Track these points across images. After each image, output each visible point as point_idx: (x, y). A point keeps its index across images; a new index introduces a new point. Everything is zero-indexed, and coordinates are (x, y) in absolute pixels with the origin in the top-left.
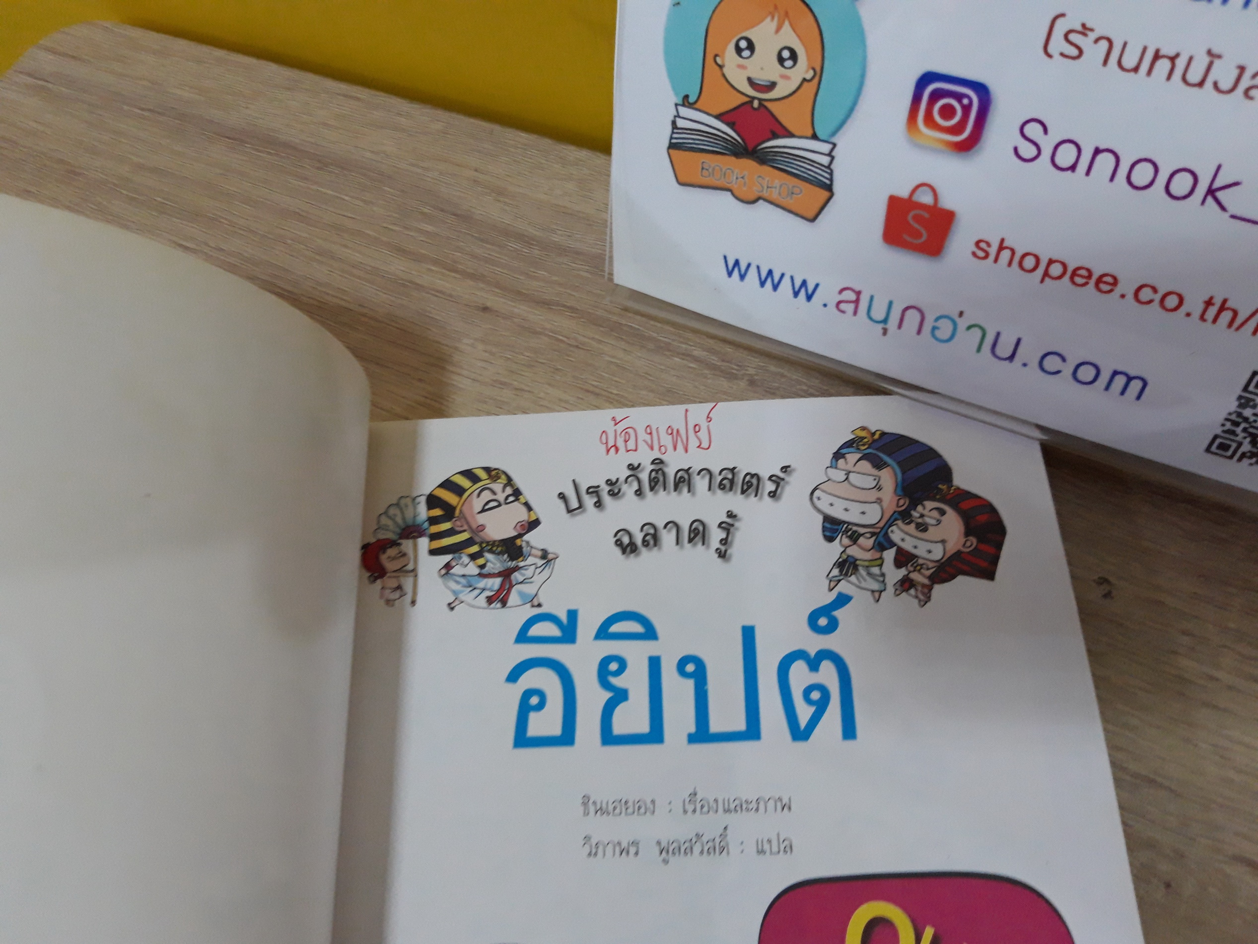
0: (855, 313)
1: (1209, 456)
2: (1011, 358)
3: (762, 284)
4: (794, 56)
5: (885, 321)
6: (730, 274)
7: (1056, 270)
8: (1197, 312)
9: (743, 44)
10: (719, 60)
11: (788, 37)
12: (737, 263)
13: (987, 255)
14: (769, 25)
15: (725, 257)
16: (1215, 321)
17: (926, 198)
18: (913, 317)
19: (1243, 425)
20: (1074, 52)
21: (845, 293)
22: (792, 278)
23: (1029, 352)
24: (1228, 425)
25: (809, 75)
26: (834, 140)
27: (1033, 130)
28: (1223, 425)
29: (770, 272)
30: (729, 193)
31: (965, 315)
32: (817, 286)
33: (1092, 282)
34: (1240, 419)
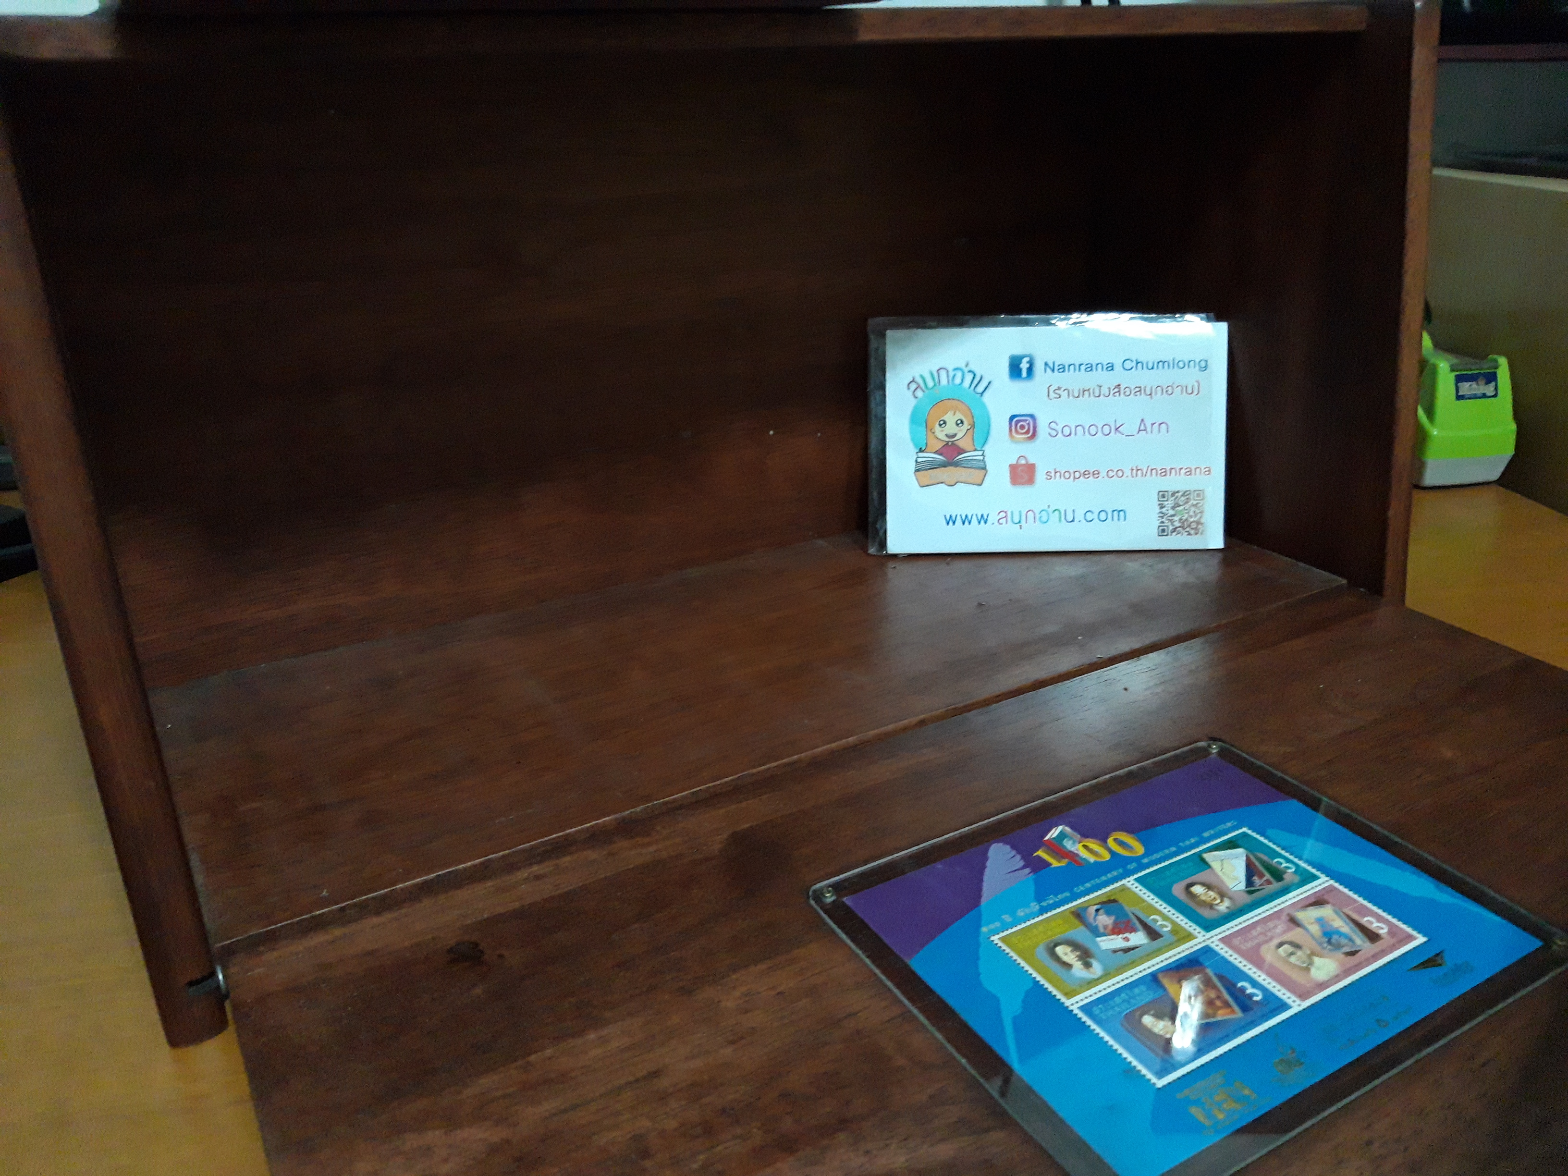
0: (1007, 522)
1: (1159, 537)
2: (1073, 521)
3: (964, 523)
4: (962, 422)
5: (1019, 522)
6: (948, 523)
7: (1077, 475)
8: (1129, 474)
9: (942, 422)
10: (933, 431)
11: (959, 416)
12: (950, 517)
13: (1050, 479)
14: (950, 414)
15: (945, 516)
16: (1137, 476)
17: (1023, 462)
18: (1030, 514)
19: (1165, 517)
20: (1058, 396)
21: (1001, 513)
22: (976, 515)
23: (1079, 516)
24: (1161, 520)
25: (969, 427)
26: (983, 449)
27: (1053, 425)
28: (1159, 520)
29: (967, 517)
30: (943, 485)
31: (1051, 507)
32: (988, 515)
33: (1091, 474)
34: (1162, 515)
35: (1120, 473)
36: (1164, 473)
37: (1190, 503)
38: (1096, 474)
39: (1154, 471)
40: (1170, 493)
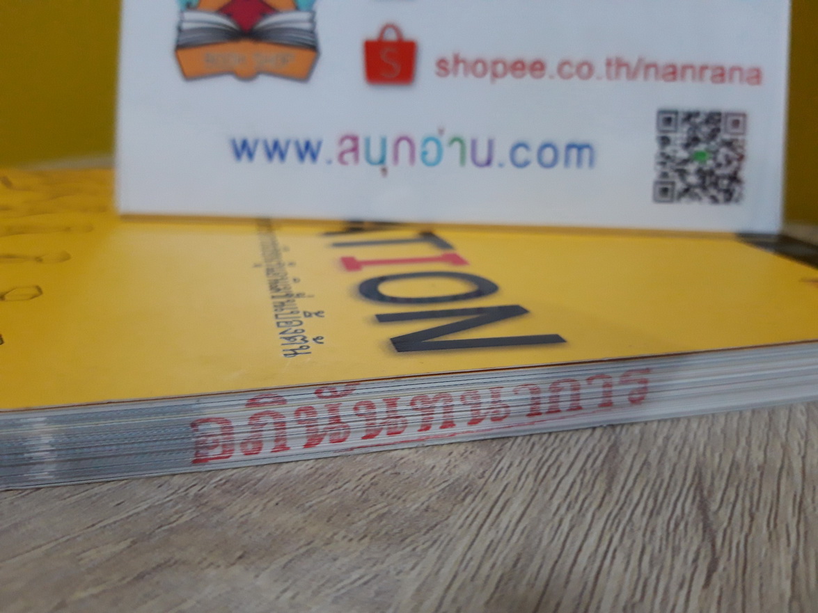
0: (356, 159)
1: (658, 206)
2: (489, 162)
3: (271, 157)
5: (383, 160)
6: (239, 157)
8: (604, 74)
12: (245, 144)
13: (447, 72)
15: (234, 142)
16: (617, 74)
17: (391, 36)
18: (404, 146)
21: (345, 142)
22: (297, 143)
23: (501, 153)
26: (313, 8)
28: (656, 169)
29: (276, 144)
31: (444, 131)
32: (319, 143)
33: (528, 71)
34: (665, 159)
35: (585, 69)
36: (673, 73)
37: (718, 140)
38: (537, 67)
39: (652, 71)
40: (681, 116)
